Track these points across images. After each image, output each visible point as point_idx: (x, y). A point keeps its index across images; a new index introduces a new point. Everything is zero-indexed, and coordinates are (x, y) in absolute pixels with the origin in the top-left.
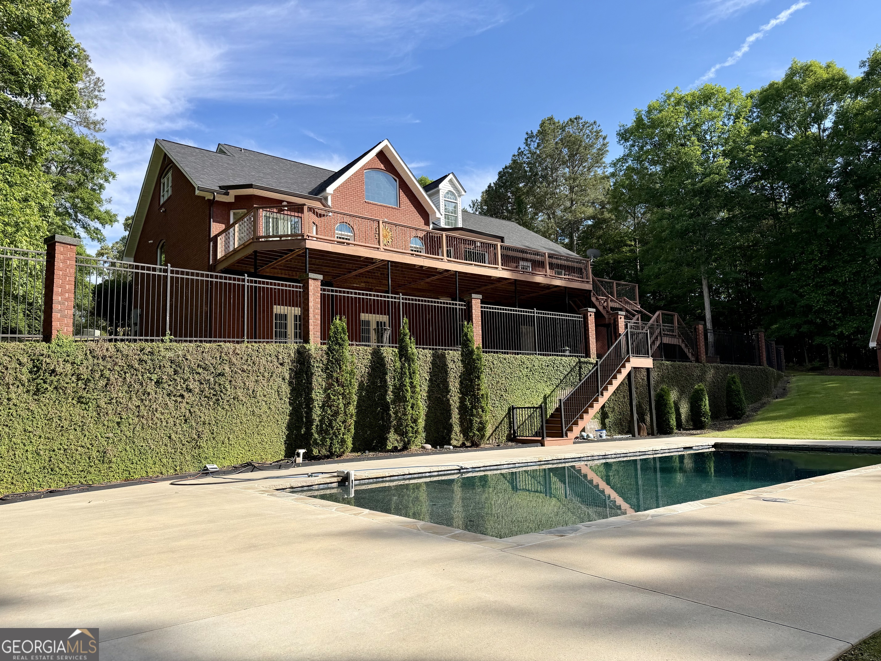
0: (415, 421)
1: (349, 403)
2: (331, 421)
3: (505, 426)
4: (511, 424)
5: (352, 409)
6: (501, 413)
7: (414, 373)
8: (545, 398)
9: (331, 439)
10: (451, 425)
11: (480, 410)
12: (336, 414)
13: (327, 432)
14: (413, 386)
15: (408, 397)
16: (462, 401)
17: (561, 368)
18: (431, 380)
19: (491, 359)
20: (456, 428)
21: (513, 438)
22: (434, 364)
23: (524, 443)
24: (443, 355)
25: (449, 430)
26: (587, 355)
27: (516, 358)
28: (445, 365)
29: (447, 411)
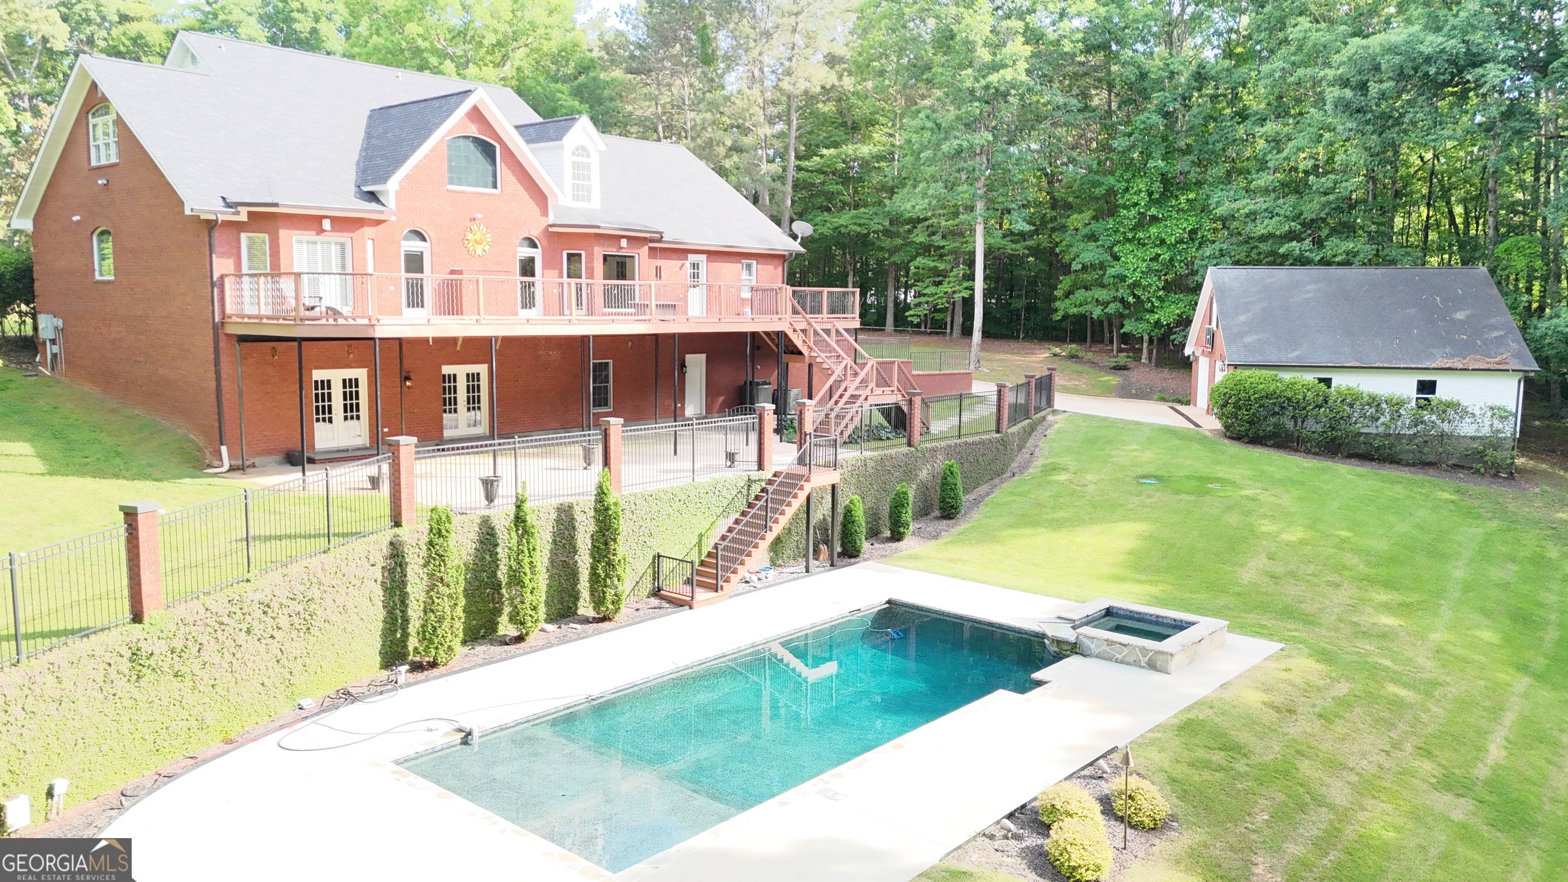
0: (535, 609)
1: (456, 604)
2: (435, 628)
3: (649, 579)
4: (656, 576)
5: (459, 611)
6: (643, 564)
7: (534, 549)
8: (701, 536)
9: (437, 648)
10: (578, 592)
11: (615, 579)
12: (441, 620)
13: (431, 641)
14: (532, 565)
15: (527, 581)
16: (594, 568)
17: (725, 493)
18: (554, 542)
19: (632, 499)
20: (585, 594)
21: (656, 593)
22: (558, 521)
23: (670, 601)
24: (571, 507)
25: (576, 597)
26: (761, 467)
27: (665, 492)
28: (573, 519)
29: (573, 575)
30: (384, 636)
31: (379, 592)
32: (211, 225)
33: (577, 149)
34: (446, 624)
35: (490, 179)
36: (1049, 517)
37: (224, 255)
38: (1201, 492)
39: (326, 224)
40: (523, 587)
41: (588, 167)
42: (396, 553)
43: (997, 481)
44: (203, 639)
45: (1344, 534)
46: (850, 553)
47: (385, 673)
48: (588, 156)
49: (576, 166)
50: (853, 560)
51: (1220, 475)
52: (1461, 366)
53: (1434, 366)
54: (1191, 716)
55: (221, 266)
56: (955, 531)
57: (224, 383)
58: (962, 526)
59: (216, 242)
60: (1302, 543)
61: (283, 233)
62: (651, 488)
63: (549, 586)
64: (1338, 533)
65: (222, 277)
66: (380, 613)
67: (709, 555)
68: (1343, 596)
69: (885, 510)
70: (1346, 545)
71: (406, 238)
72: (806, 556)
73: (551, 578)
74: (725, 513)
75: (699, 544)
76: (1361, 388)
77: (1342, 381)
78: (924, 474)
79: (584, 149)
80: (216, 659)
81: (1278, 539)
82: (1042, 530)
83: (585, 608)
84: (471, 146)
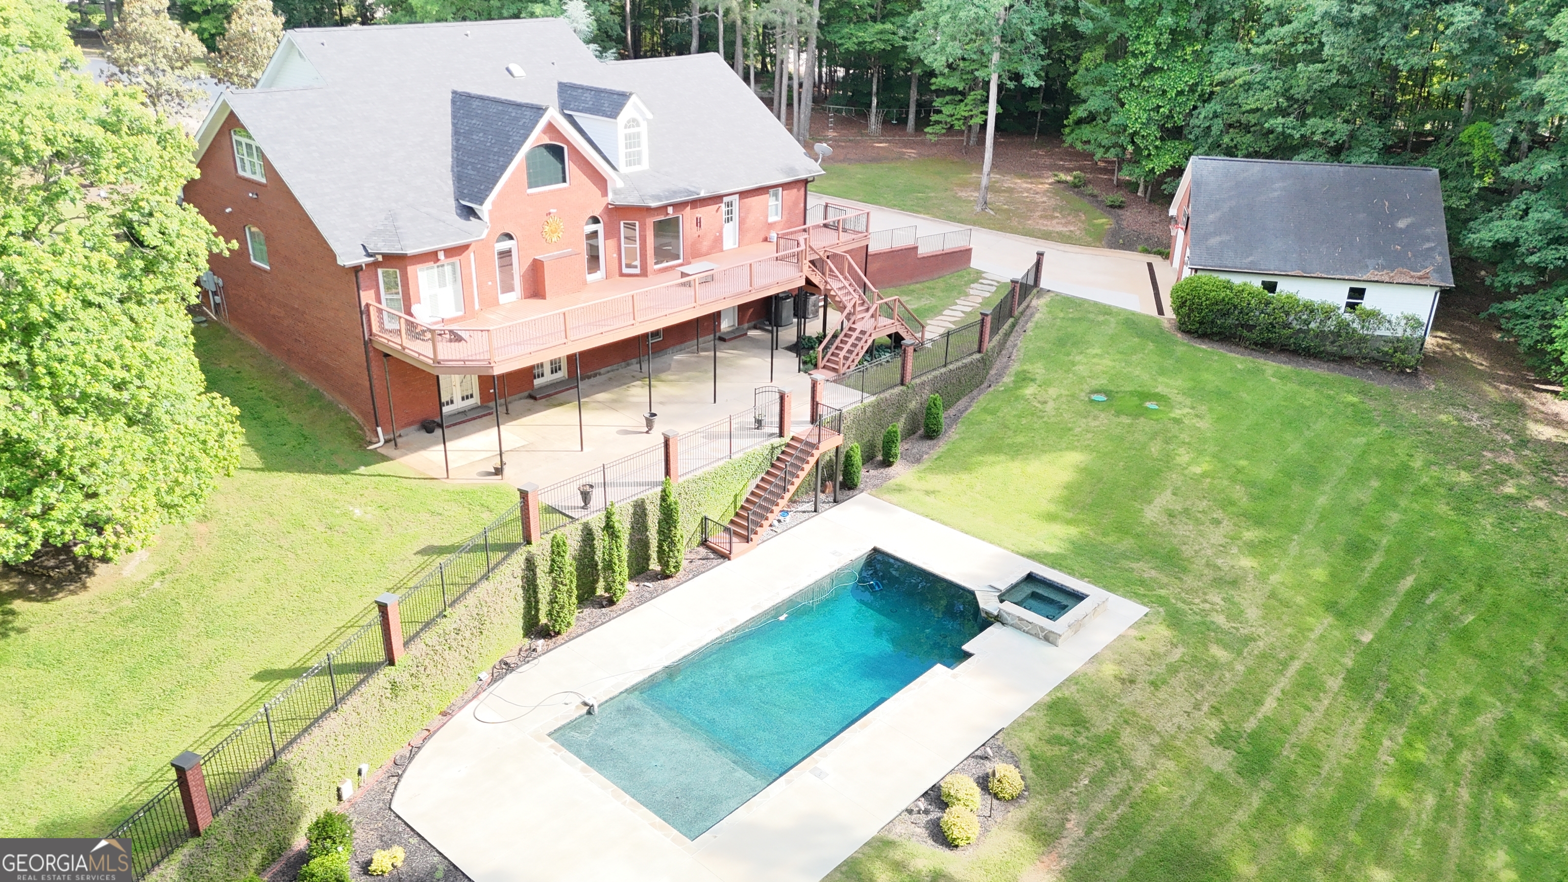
0: (621, 577)
1: (571, 596)
2: (558, 611)
3: (698, 534)
4: (703, 531)
5: (573, 599)
6: (694, 525)
7: (619, 540)
8: (736, 496)
9: (560, 625)
10: (649, 555)
16: (660, 543)
18: (632, 528)
19: (686, 485)
20: (654, 554)
21: (704, 543)
22: (635, 514)
23: (714, 551)
24: (643, 502)
25: (647, 559)
26: (781, 435)
27: (709, 474)
28: (645, 509)
29: (645, 545)
30: (524, 617)
31: (521, 591)
32: (357, 269)
33: (629, 122)
34: (566, 611)
35: (561, 175)
36: (1009, 441)
37: (368, 288)
38: (1140, 412)
39: (441, 255)
40: (614, 572)
41: (638, 135)
42: (530, 565)
43: (975, 392)
44: (426, 663)
45: (1243, 463)
46: (849, 485)
47: (527, 641)
48: (638, 125)
49: (628, 137)
50: (851, 492)
51: (1160, 389)
52: (1387, 280)
53: (1365, 278)
54: (1059, 695)
55: (367, 297)
56: (934, 453)
57: (375, 382)
58: (941, 446)
59: (361, 280)
60: (1204, 475)
61: (410, 269)
62: (699, 473)
63: (629, 557)
64: (1236, 462)
65: (368, 305)
66: (521, 604)
67: (742, 507)
68: (1217, 536)
69: (879, 443)
70: (1240, 477)
71: (498, 241)
72: (815, 490)
73: (631, 551)
74: (754, 475)
75: (735, 502)
76: (1299, 296)
77: (1285, 287)
78: (913, 405)
79: (634, 120)
80: (434, 671)
81: (1186, 472)
82: (1002, 457)
83: (654, 566)
84: (545, 153)
